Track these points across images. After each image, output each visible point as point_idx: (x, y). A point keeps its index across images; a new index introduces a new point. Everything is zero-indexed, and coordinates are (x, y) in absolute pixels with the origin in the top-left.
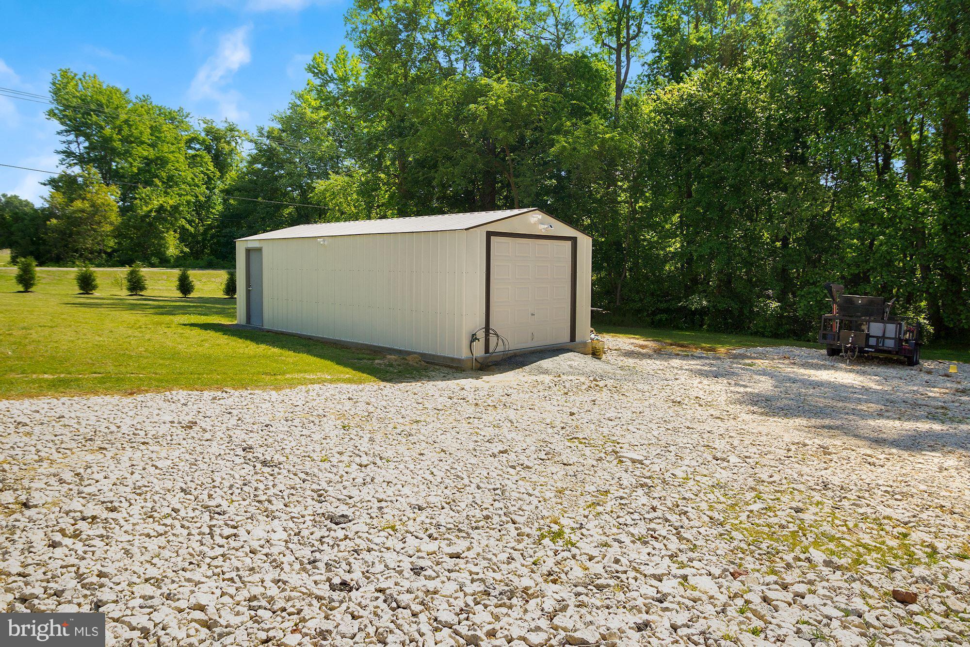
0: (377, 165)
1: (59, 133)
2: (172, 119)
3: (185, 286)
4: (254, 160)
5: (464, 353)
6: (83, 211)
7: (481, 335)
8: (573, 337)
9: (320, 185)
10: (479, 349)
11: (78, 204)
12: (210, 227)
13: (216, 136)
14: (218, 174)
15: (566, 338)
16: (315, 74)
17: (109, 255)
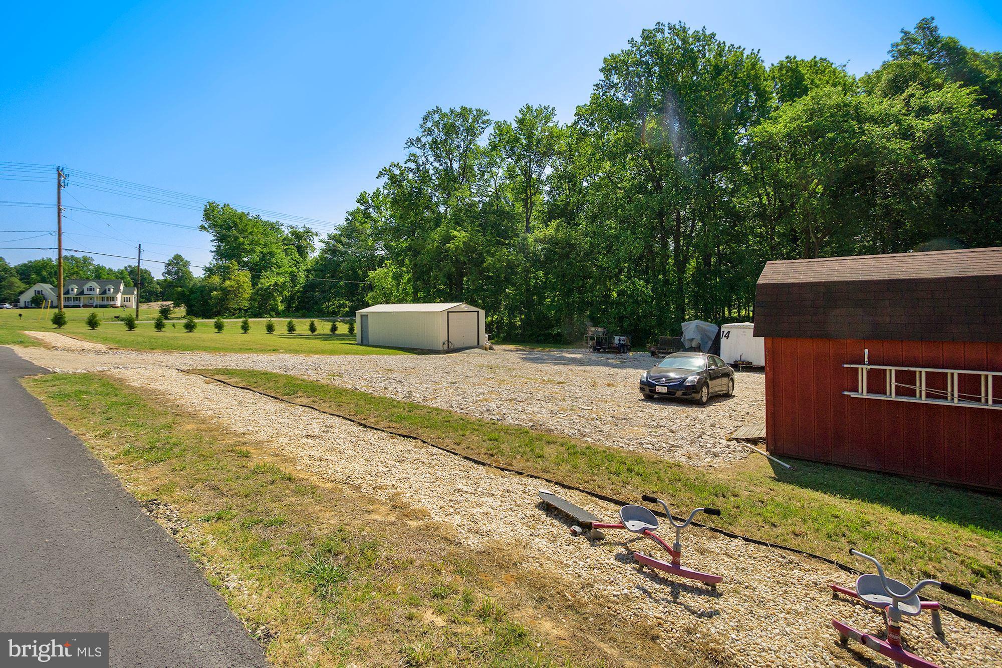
0: (401, 264)
1: (212, 241)
2: (273, 228)
3: (313, 329)
4: (324, 251)
5: (441, 348)
6: (231, 286)
7: (446, 343)
8: (478, 344)
9: (371, 274)
10: (446, 347)
11: (228, 283)
12: (298, 292)
13: (298, 236)
14: (301, 260)
15: (476, 344)
16: (362, 204)
17: (246, 311)
